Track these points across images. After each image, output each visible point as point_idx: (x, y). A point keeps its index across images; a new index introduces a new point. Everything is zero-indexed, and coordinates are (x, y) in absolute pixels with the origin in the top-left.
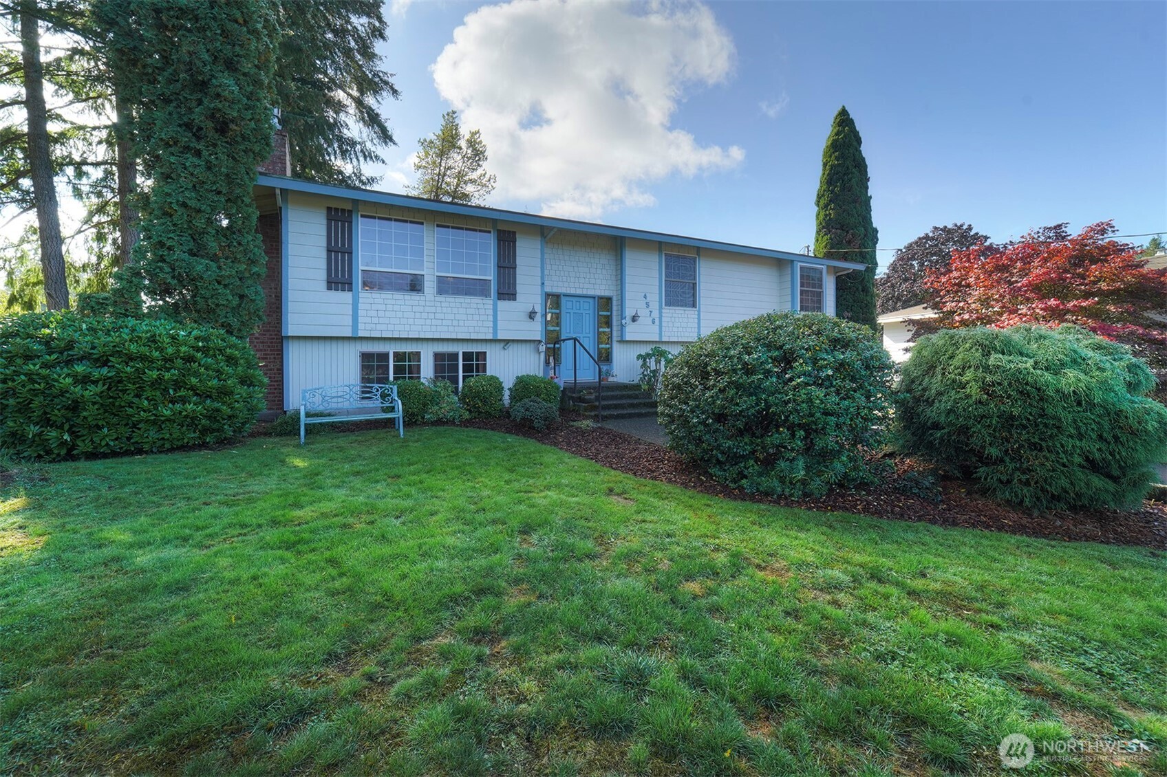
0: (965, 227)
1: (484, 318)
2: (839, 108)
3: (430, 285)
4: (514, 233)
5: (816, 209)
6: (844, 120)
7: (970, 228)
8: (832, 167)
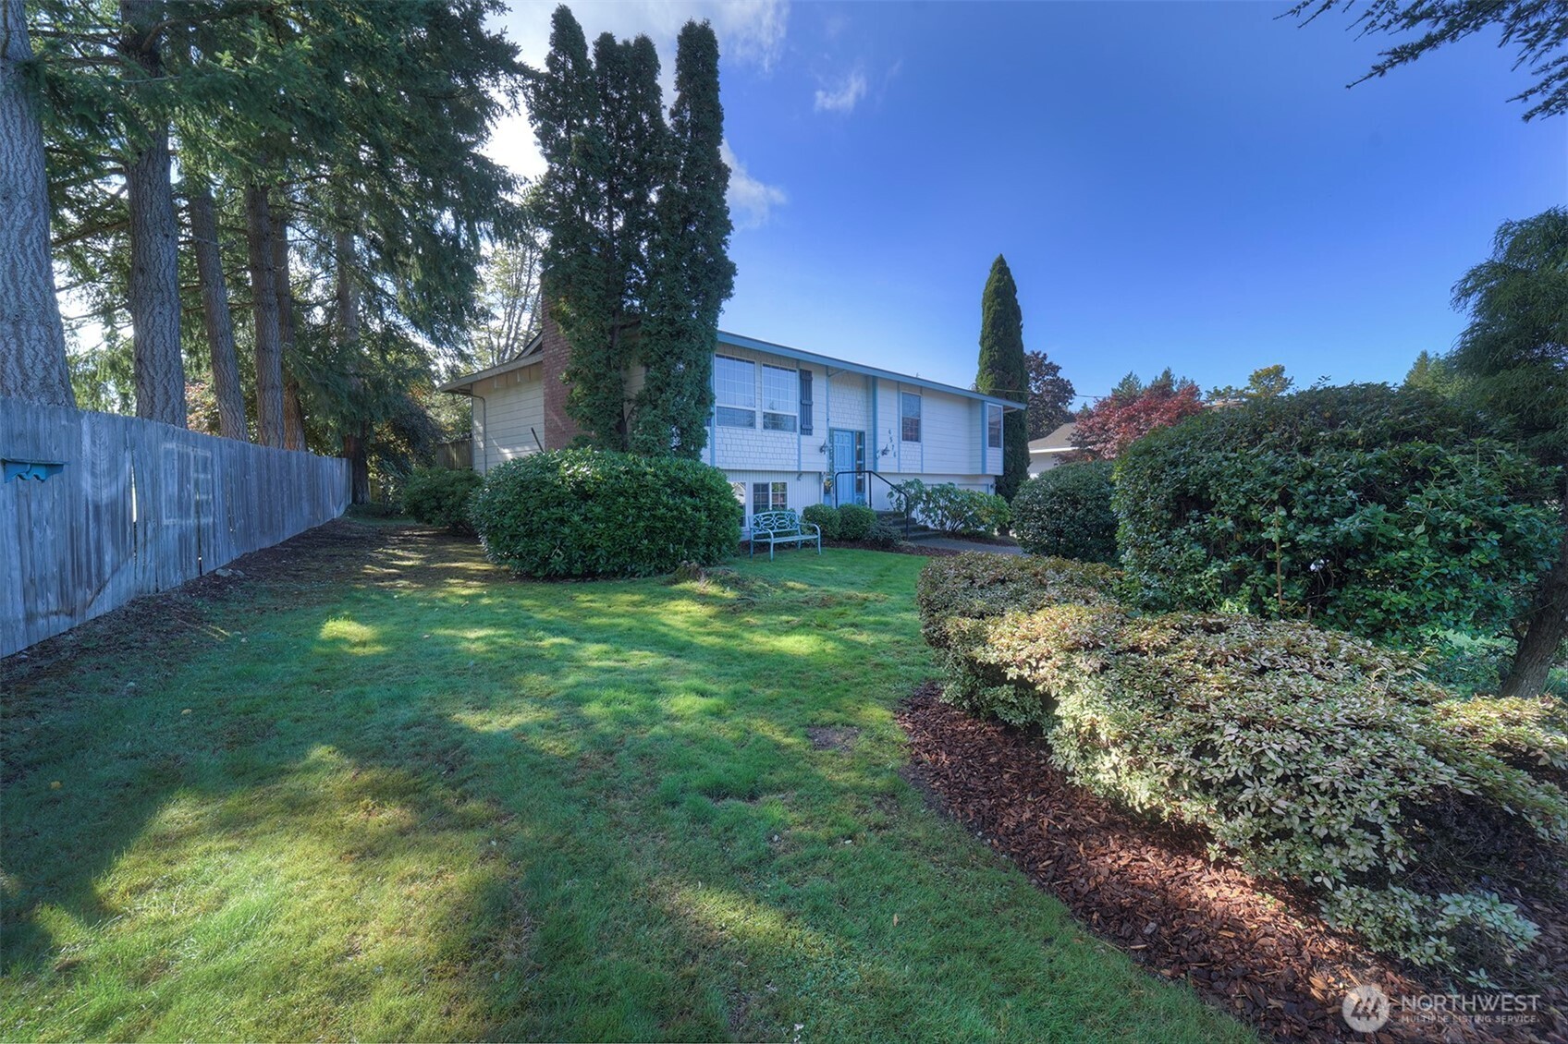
0: (1041, 356)
1: (792, 451)
2: (998, 256)
3: (759, 421)
4: (810, 373)
5: (979, 348)
6: (1001, 269)
7: (1045, 357)
8: (996, 311)
